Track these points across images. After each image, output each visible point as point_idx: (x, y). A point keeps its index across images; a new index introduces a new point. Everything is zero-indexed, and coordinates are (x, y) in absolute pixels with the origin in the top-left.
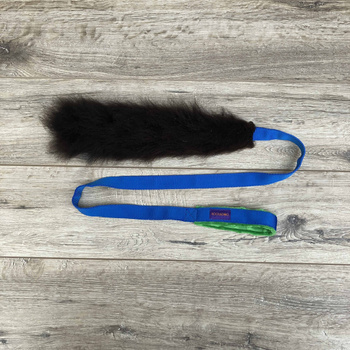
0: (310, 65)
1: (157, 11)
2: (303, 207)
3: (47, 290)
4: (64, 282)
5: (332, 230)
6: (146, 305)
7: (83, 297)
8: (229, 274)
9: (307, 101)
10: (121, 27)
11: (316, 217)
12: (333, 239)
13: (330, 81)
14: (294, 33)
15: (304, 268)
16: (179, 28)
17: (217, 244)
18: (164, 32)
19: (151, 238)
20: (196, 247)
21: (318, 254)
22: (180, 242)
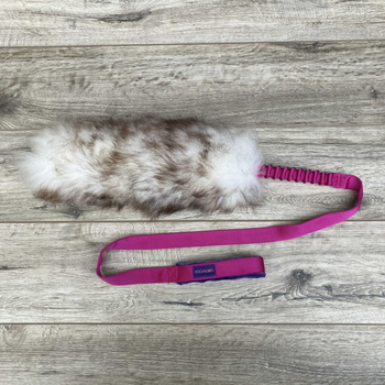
0: (311, 108)
1: (148, 57)
2: (309, 261)
3: (28, 361)
4: (48, 350)
5: (342, 286)
6: (138, 374)
7: (68, 367)
8: (229, 337)
9: (309, 147)
10: (111, 74)
11: (323, 272)
12: (344, 296)
13: (333, 124)
14: (292, 75)
15: (312, 329)
16: (172, 75)
17: (215, 304)
18: (156, 79)
19: (144, 299)
20: (193, 308)
21: (327, 313)
22: (175, 303)
